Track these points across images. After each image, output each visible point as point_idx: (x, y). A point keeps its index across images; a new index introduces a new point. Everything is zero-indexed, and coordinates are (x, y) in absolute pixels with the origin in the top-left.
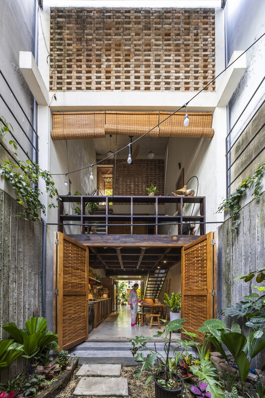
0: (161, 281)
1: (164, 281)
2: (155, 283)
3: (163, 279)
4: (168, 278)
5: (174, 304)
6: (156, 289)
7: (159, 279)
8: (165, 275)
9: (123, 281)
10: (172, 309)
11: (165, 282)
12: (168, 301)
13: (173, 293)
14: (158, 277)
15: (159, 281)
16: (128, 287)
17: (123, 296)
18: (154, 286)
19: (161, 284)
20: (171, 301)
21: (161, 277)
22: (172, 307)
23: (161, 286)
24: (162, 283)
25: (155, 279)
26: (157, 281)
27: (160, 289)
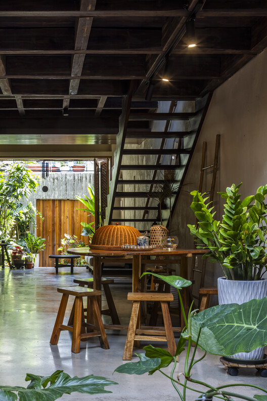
0: (179, 151)
1: (190, 152)
2: (153, 159)
3: (188, 142)
4: (209, 135)
5: (235, 238)
6: (158, 188)
7: (172, 143)
8: (194, 122)
9: (20, 163)
10: (227, 262)
11: (198, 157)
12: (207, 226)
13: (230, 190)
14: (166, 135)
15: (171, 152)
16: (38, 188)
17: (21, 228)
18: (149, 175)
19: (179, 166)
20: (221, 228)
21: (180, 135)
22: (226, 254)
23: (180, 174)
24: (185, 159)
25: (156, 143)
26: (161, 152)
27: (175, 187)
